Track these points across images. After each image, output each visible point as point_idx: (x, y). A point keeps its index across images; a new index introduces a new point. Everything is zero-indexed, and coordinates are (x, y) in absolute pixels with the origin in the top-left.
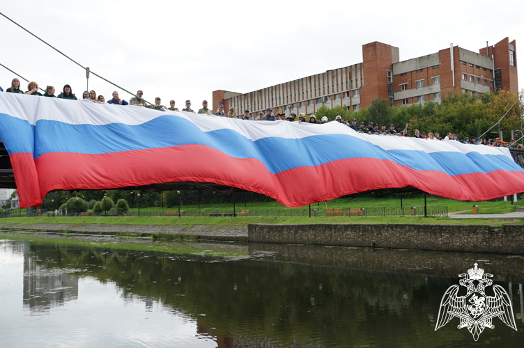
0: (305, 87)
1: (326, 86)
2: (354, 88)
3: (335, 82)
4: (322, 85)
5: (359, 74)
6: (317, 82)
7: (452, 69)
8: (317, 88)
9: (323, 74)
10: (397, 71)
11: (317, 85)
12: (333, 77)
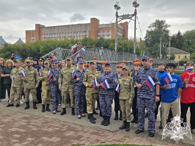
0: (71, 27)
1: (78, 28)
2: (87, 30)
3: (81, 28)
4: (76, 28)
5: (89, 26)
6: (75, 27)
7: (115, 29)
8: (75, 29)
9: (77, 25)
10: (99, 27)
11: (75, 28)
12: (80, 26)
